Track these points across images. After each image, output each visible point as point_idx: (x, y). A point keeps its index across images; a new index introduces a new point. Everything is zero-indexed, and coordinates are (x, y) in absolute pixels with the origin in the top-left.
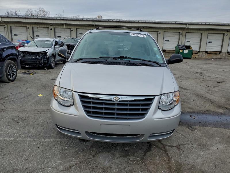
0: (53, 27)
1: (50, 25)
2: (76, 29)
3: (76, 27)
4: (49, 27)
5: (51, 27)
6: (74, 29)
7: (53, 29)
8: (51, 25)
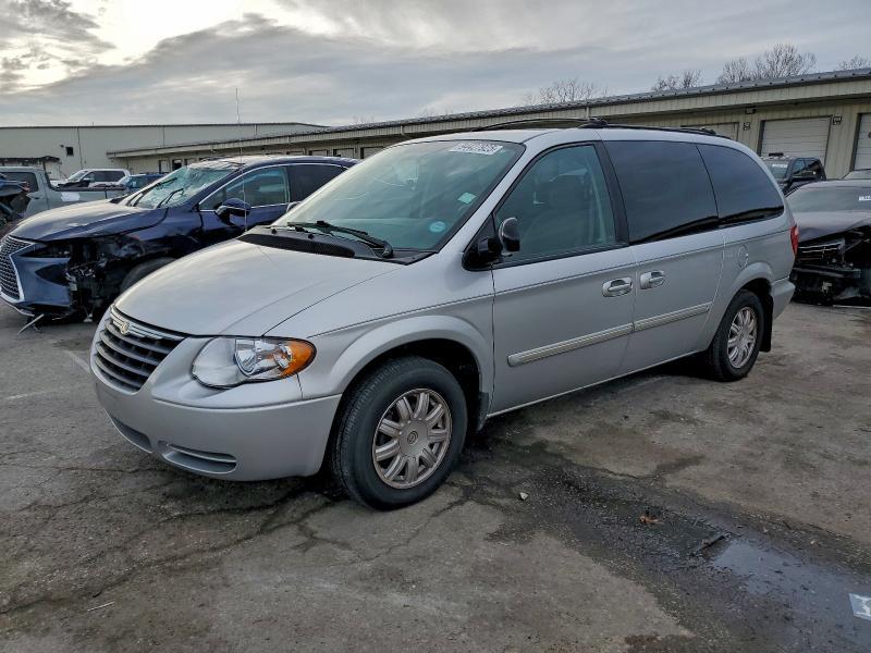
0: (755, 120)
1: (746, 113)
2: (855, 117)
3: (857, 109)
4: (742, 119)
5: (748, 118)
6: (845, 120)
7: (755, 127)
8: (750, 110)
